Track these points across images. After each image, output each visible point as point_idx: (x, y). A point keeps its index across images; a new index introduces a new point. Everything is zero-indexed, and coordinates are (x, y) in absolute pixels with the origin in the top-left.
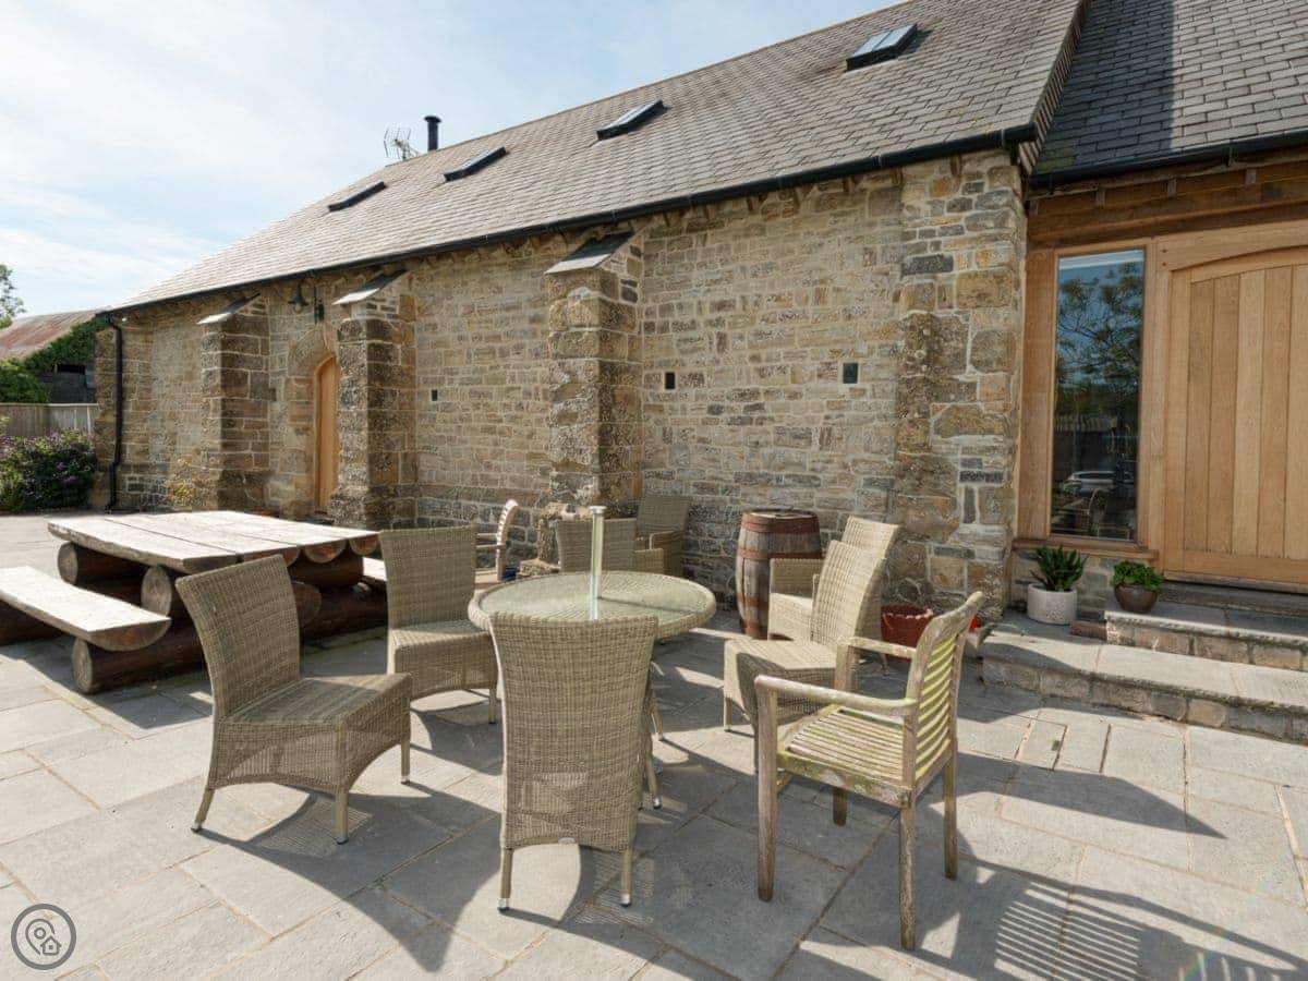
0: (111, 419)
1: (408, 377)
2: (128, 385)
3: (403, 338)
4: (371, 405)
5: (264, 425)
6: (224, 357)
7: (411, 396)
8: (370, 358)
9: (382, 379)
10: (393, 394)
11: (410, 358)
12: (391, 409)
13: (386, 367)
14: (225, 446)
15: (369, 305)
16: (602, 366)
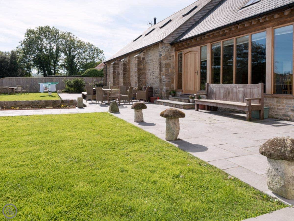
0: (105, 79)
1: (129, 71)
2: (107, 73)
3: (128, 65)
4: (124, 75)
5: (119, 79)
6: (113, 69)
7: (130, 73)
8: (123, 68)
9: (125, 71)
10: (127, 73)
11: (129, 68)
12: (126, 76)
13: (126, 70)
14: (113, 82)
15: (123, 61)
16: (138, 69)
